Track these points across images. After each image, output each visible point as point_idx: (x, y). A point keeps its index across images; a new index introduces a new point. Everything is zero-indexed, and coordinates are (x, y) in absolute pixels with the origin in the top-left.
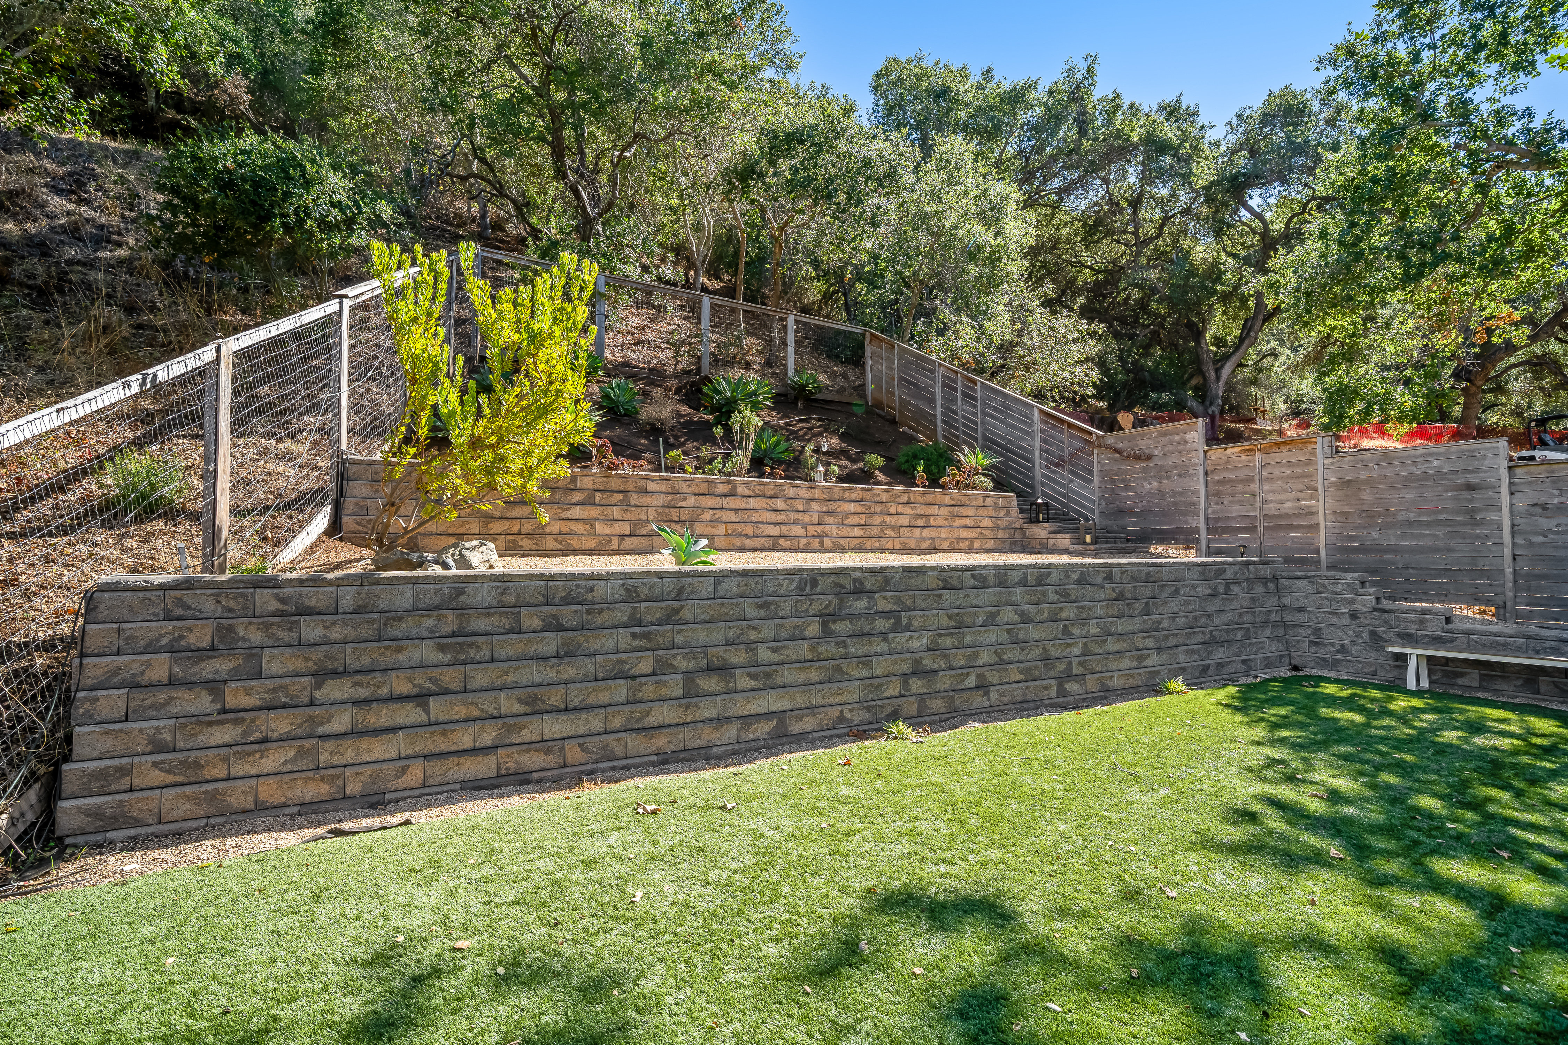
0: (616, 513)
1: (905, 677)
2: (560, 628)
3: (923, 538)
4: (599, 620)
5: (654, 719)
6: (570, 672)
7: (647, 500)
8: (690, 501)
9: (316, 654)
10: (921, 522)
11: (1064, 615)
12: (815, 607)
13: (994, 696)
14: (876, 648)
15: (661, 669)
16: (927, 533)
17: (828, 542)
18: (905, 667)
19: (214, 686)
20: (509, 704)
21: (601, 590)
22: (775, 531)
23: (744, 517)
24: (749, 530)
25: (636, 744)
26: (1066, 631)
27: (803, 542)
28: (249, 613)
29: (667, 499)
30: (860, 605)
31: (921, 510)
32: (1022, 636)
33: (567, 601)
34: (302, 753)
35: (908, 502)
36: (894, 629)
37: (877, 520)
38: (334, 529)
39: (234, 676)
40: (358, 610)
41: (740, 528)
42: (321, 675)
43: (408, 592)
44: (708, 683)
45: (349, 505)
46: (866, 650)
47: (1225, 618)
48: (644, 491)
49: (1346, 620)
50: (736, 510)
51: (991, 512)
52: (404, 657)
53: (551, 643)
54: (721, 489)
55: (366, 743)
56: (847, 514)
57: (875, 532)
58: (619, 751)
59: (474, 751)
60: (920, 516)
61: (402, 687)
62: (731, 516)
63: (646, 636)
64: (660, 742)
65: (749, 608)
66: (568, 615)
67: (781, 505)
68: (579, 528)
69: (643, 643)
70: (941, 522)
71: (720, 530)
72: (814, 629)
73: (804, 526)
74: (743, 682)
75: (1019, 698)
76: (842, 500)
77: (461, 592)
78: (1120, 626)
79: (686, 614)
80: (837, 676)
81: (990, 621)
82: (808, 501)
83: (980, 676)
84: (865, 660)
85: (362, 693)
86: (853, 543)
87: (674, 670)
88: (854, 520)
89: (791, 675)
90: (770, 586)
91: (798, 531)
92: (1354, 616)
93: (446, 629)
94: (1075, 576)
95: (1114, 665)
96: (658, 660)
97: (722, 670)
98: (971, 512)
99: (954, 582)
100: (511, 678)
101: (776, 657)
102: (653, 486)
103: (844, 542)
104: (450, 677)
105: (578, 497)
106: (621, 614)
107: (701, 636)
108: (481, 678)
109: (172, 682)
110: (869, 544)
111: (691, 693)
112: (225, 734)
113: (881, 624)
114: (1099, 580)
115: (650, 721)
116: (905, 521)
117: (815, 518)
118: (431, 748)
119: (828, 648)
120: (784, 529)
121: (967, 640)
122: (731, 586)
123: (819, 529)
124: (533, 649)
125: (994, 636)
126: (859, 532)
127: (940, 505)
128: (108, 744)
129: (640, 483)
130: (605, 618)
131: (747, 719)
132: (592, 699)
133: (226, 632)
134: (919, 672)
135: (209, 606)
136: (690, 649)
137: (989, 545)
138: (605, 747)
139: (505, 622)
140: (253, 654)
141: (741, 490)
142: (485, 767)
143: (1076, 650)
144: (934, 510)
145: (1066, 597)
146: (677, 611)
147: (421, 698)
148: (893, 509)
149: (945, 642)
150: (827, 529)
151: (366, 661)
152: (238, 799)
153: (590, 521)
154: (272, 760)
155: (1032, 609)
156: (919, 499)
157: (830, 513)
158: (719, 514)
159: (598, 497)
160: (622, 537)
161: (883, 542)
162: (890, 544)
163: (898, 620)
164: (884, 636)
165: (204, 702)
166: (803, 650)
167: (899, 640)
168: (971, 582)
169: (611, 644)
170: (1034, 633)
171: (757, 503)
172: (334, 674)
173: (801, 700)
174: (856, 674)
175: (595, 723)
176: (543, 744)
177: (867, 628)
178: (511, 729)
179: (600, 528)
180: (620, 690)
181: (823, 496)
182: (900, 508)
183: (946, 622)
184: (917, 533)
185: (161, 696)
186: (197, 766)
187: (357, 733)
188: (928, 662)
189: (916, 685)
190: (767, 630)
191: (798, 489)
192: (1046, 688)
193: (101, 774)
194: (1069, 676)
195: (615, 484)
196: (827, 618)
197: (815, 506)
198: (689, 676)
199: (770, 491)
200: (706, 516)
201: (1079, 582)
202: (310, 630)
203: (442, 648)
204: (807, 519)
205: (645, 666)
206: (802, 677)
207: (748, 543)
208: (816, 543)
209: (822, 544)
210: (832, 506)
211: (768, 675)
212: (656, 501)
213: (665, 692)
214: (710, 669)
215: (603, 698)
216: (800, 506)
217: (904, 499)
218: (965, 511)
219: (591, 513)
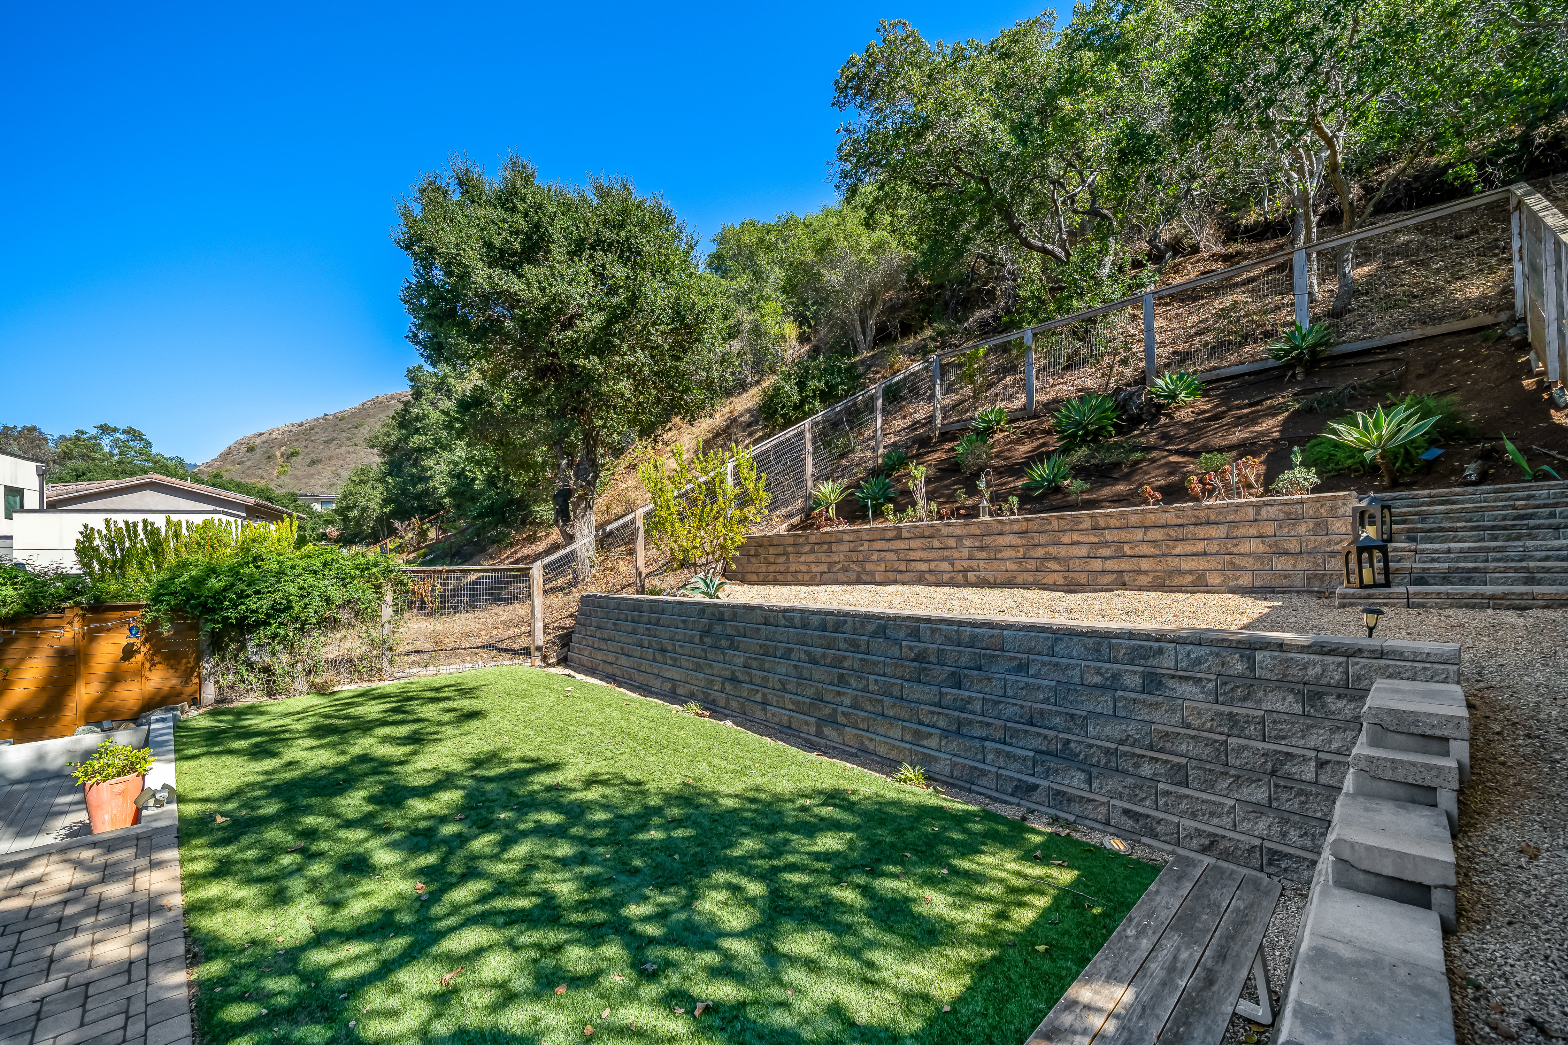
3: (1104, 572)
8: (866, 547)
10: (1108, 552)
11: (847, 664)
16: (1111, 565)
17: (972, 577)
18: (727, 674)
22: (923, 567)
23: (902, 556)
24: (902, 567)
26: (842, 680)
27: (947, 576)
31: (1111, 536)
32: (806, 674)
35: (1094, 529)
37: (1040, 552)
41: (896, 565)
48: (841, 541)
50: (896, 551)
51: (1269, 529)
54: (889, 535)
56: (1000, 548)
57: (1032, 565)
60: (1106, 544)
62: (892, 556)
67: (936, 543)
68: (803, 568)
70: (1144, 549)
73: (951, 561)
75: (786, 723)
76: (1001, 534)
81: (787, 655)
82: (960, 537)
83: (764, 695)
86: (1001, 578)
88: (1011, 553)
91: (945, 566)
99: (772, 620)
102: (846, 537)
103: (989, 577)
105: (807, 548)
110: (1020, 579)
116: (1083, 551)
117: (965, 553)
120: (933, 565)
123: (966, 564)
126: (1012, 566)
127: (1147, 528)
134: (733, 679)
137: (1245, 580)
141: (905, 534)
144: (1139, 535)
148: (1066, 538)
150: (974, 564)
156: (1113, 522)
157: (982, 548)
158: (883, 554)
160: (822, 573)
161: (1040, 576)
162: (1050, 579)
168: (782, 622)
171: (915, 544)
179: (814, 568)
181: (978, 532)
182: (1075, 537)
183: (758, 649)
184: (1097, 565)
192: (807, 724)
195: (827, 538)
197: (968, 542)
200: (874, 557)
204: (957, 555)
207: (900, 577)
208: (960, 578)
210: (988, 540)
212: (845, 548)
216: (952, 543)
217: (1088, 524)
218: (1201, 532)
219: (810, 558)
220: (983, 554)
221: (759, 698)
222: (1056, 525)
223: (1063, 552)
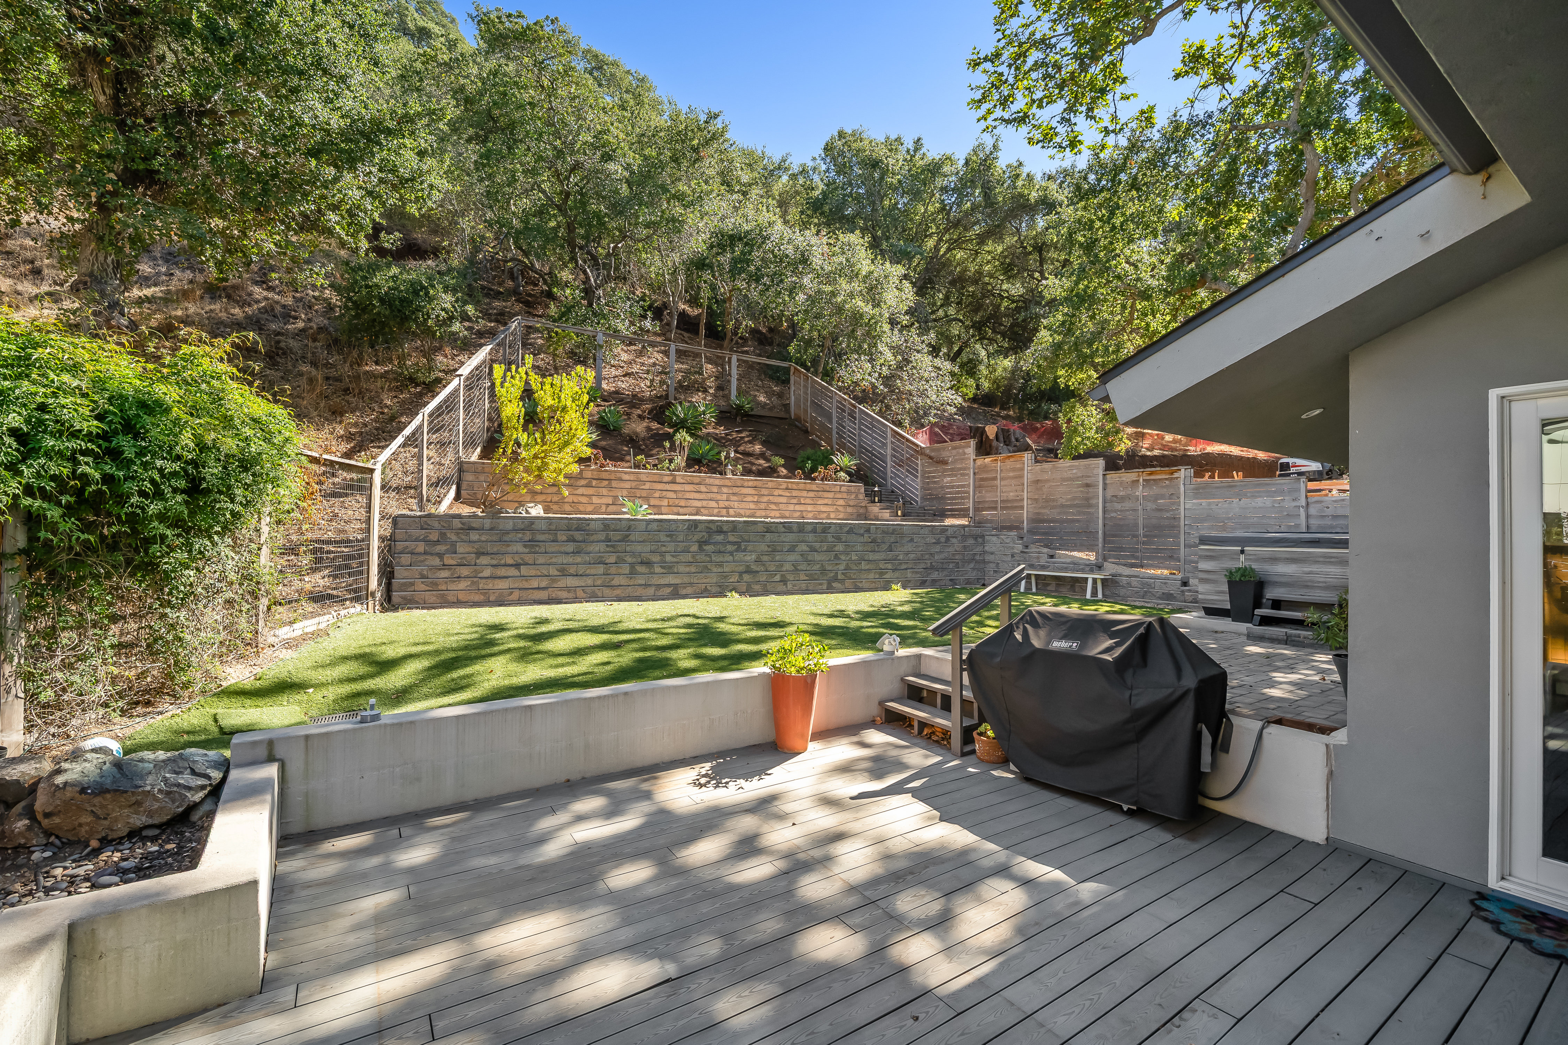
0: (605, 491)
1: (741, 574)
2: (574, 541)
3: (795, 511)
4: (592, 538)
5: (616, 582)
6: (579, 559)
7: (623, 485)
8: (647, 486)
9: (476, 546)
10: (795, 501)
11: (836, 549)
12: (696, 538)
13: (790, 586)
14: (726, 559)
15: (620, 561)
16: (798, 508)
17: (732, 511)
18: (742, 569)
19: (440, 556)
20: (553, 571)
21: (593, 525)
22: (698, 504)
23: (680, 495)
24: (683, 503)
25: (607, 591)
26: (836, 557)
27: (716, 511)
28: (450, 528)
29: (634, 484)
30: (719, 538)
31: (795, 493)
32: (810, 558)
33: (577, 529)
34: (473, 583)
35: (787, 489)
36: (737, 550)
37: (765, 499)
38: (458, 497)
39: (447, 552)
40: (492, 529)
41: (677, 502)
42: (479, 554)
43: (511, 522)
44: (640, 569)
45: (464, 486)
46: (721, 559)
47: (942, 556)
48: (621, 480)
49: (1009, 558)
50: (675, 492)
51: (845, 496)
52: (510, 549)
53: (570, 547)
54: (666, 479)
55: (497, 581)
56: (745, 495)
57: (763, 506)
58: (600, 594)
59: (538, 588)
60: (794, 497)
61: (510, 561)
62: (672, 495)
63: (612, 546)
64: (618, 592)
65: (663, 537)
66: (578, 535)
67: (703, 488)
68: (584, 500)
69: (611, 549)
70: (808, 501)
71: (665, 503)
72: (695, 548)
73: (717, 501)
74: (658, 569)
76: (743, 486)
77: (533, 523)
78: (872, 556)
79: (632, 538)
80: (706, 570)
81: (792, 550)
82: (720, 486)
83: (782, 576)
84: (720, 564)
85: (494, 562)
86: (748, 512)
87: (625, 562)
88: (750, 499)
89: (682, 568)
90: (673, 527)
91: (713, 504)
92: (1013, 556)
93: (527, 539)
94: (846, 529)
95: (865, 576)
96: (618, 557)
97: (648, 563)
98: (831, 495)
100: (554, 560)
101: (675, 560)
102: (626, 477)
103: (742, 512)
104: (529, 558)
105: (583, 482)
106: (602, 536)
107: (638, 548)
108: (541, 560)
109: (425, 553)
110: (758, 513)
111: (633, 572)
112: (445, 574)
113: (730, 548)
114: (862, 531)
115: (614, 583)
116: (784, 500)
117: (725, 497)
118: (521, 586)
119: (701, 557)
120: (705, 503)
121: (777, 558)
122: (654, 526)
123: (727, 503)
124: (563, 549)
125: (792, 557)
126: (752, 506)
127: (810, 491)
128: (406, 574)
129: (618, 475)
130: (595, 538)
131: (659, 587)
132: (588, 572)
133: (443, 535)
134: (748, 571)
135: (436, 524)
136: (633, 554)
138: (594, 592)
139: (551, 537)
140: (453, 544)
141: (678, 480)
142: (543, 595)
143: (842, 567)
144: (805, 494)
145: (839, 539)
146: (627, 536)
147: (517, 566)
148: (776, 492)
149: (765, 558)
150: (731, 504)
151: (495, 550)
152: (451, 598)
153: (589, 496)
154: (463, 585)
155: (817, 545)
156: (794, 486)
157: (734, 494)
158: (664, 493)
159: (594, 483)
160: (608, 505)
161: (768, 512)
163: (739, 547)
164: (731, 553)
165: (437, 561)
166: (688, 557)
167: (739, 556)
169: (597, 549)
170: (817, 557)
171: (688, 487)
172: (483, 554)
173: (686, 580)
174: (715, 570)
175: (589, 581)
176: (568, 589)
177: (723, 549)
178: (554, 581)
179: (595, 500)
180: (601, 569)
181: (730, 484)
182: (781, 492)
183: (766, 549)
184: (791, 507)
185: (422, 558)
186: (436, 584)
187: (493, 577)
188: (754, 567)
189: (746, 577)
190: (671, 547)
191: (715, 479)
192: (821, 584)
193: (404, 584)
194: (836, 579)
195: (604, 475)
196: (702, 543)
197: (725, 490)
198: (632, 566)
199: (697, 480)
200: (657, 495)
201: (848, 532)
202: (474, 536)
203: (525, 546)
204: (719, 497)
205: (612, 559)
206: (687, 569)
207: (681, 510)
208: (724, 512)
209: (728, 513)
210: (736, 490)
211: (670, 567)
212: (627, 485)
213: (620, 571)
214: (642, 563)
215: (593, 572)
216: (715, 489)
217: (784, 486)
218: (826, 495)
219: (590, 491)
220: (735, 498)
221: (778, 578)
222: (770, 485)
223: (776, 500)
